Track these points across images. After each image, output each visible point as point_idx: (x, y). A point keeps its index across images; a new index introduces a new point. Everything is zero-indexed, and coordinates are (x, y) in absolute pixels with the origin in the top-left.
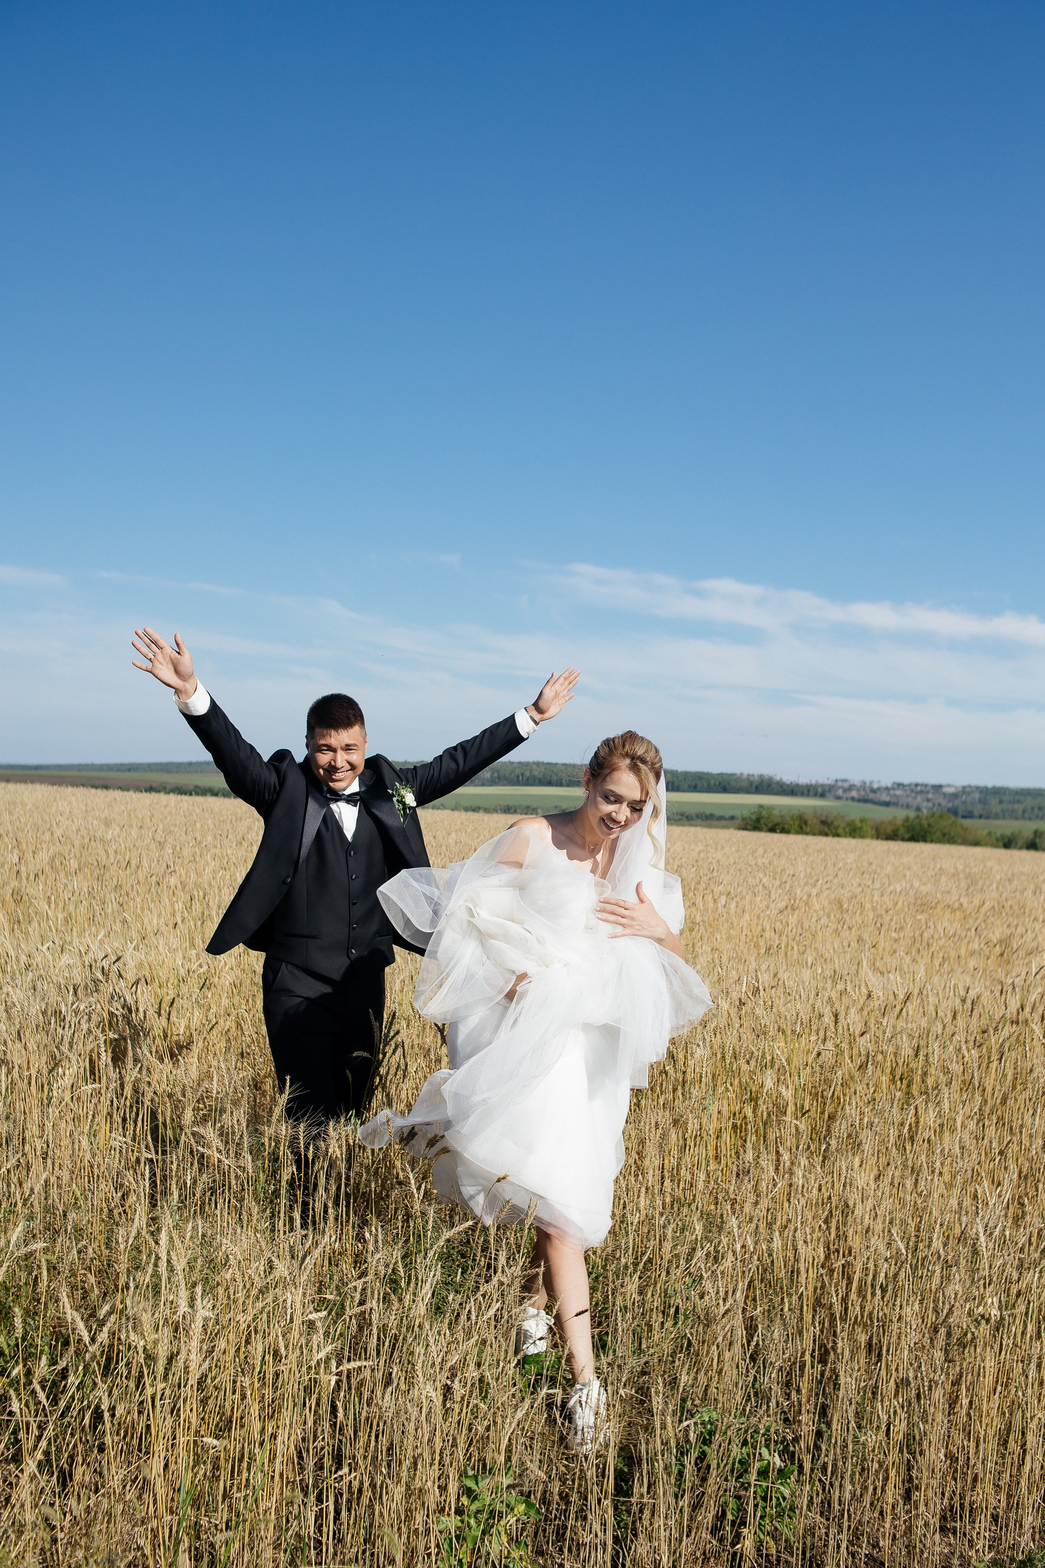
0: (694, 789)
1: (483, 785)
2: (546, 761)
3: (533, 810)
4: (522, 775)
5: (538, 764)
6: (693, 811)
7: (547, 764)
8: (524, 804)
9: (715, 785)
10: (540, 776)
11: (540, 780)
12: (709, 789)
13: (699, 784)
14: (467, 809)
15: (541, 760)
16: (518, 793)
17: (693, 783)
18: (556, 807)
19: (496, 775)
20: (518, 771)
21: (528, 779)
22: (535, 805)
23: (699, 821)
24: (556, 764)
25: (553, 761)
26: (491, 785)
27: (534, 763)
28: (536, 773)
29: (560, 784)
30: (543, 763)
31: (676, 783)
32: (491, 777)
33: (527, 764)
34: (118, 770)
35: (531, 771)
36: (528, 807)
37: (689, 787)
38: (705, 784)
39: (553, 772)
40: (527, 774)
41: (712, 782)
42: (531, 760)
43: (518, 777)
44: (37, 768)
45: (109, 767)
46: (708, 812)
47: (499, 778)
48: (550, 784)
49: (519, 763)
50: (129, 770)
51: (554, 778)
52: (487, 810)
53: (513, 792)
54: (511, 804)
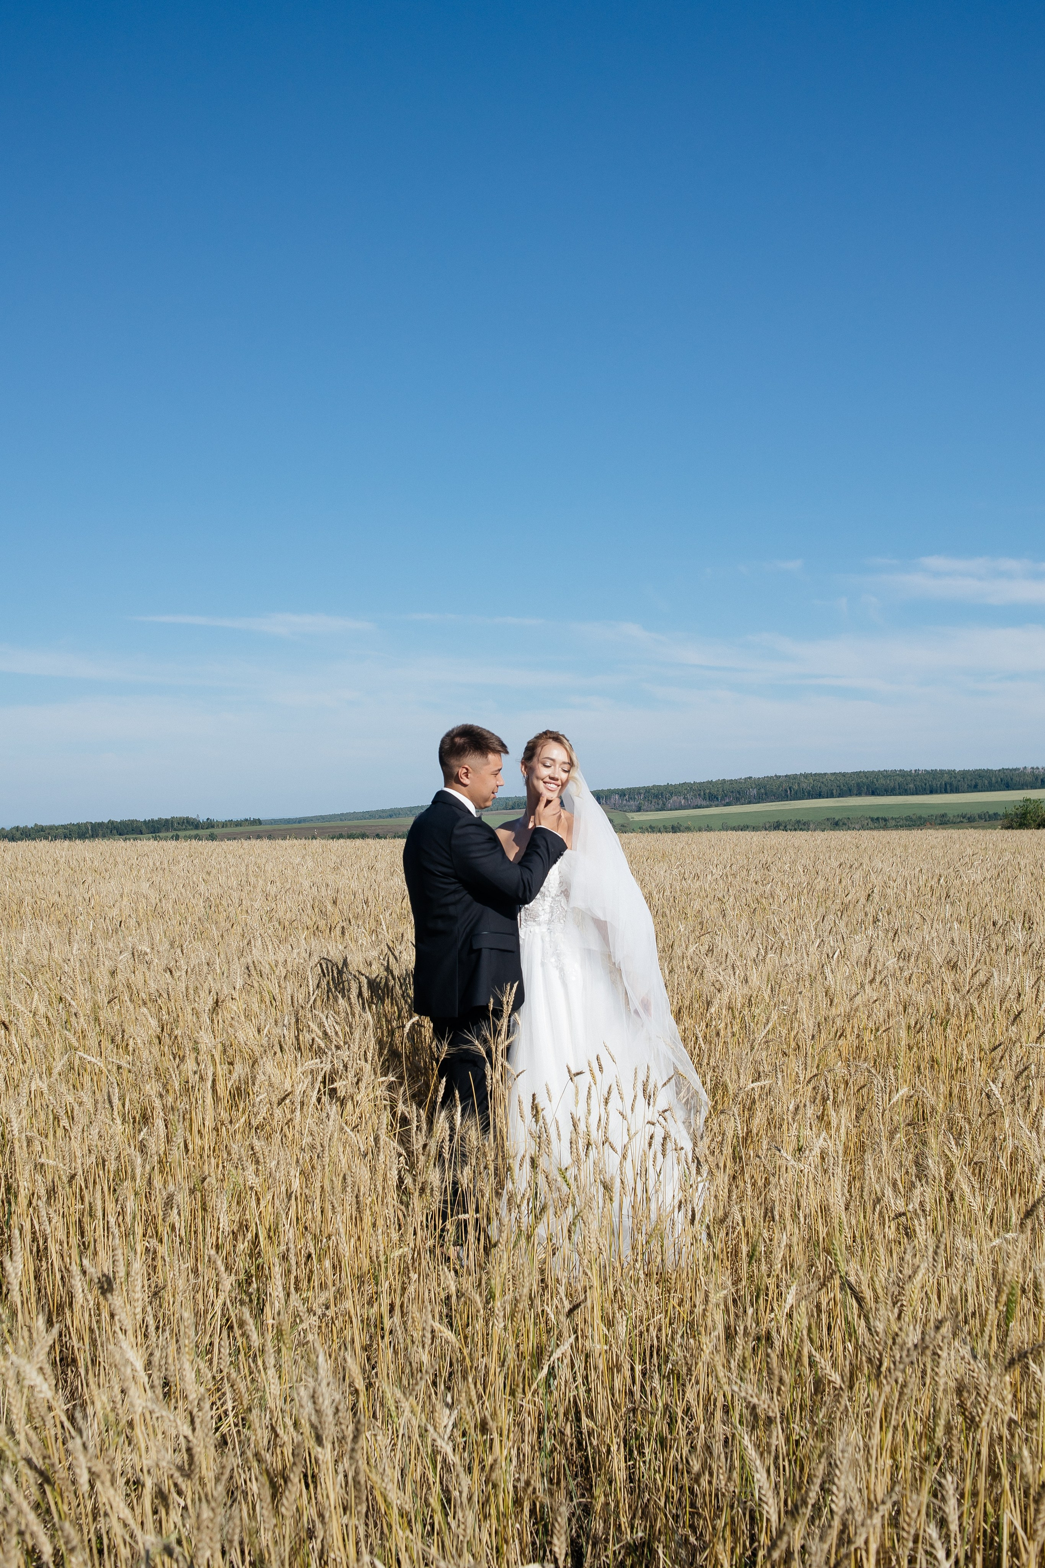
0: (975, 788)
1: (749, 803)
2: (815, 772)
3: (804, 824)
4: (790, 789)
5: (806, 776)
6: (976, 812)
7: (816, 775)
8: (793, 819)
9: (997, 782)
10: (811, 788)
11: (809, 793)
12: (991, 788)
13: (979, 782)
14: (734, 829)
15: (810, 772)
16: (787, 807)
17: (973, 783)
18: (828, 820)
19: (763, 791)
20: (785, 785)
21: (797, 793)
22: (805, 819)
23: (982, 823)
24: (825, 774)
25: (822, 771)
26: (759, 802)
27: (802, 775)
28: (804, 785)
29: (830, 795)
31: (955, 783)
32: (758, 793)
33: (795, 777)
34: (380, 817)
35: (799, 784)
36: (798, 822)
37: (969, 786)
38: (986, 782)
39: (822, 783)
40: (796, 787)
41: (993, 779)
42: (800, 773)
43: (787, 791)
44: (300, 821)
45: (371, 815)
46: (991, 812)
47: (766, 794)
48: (820, 796)
49: (788, 776)
50: (391, 816)
51: (824, 789)
52: (755, 829)
53: (782, 808)
54: (781, 819)
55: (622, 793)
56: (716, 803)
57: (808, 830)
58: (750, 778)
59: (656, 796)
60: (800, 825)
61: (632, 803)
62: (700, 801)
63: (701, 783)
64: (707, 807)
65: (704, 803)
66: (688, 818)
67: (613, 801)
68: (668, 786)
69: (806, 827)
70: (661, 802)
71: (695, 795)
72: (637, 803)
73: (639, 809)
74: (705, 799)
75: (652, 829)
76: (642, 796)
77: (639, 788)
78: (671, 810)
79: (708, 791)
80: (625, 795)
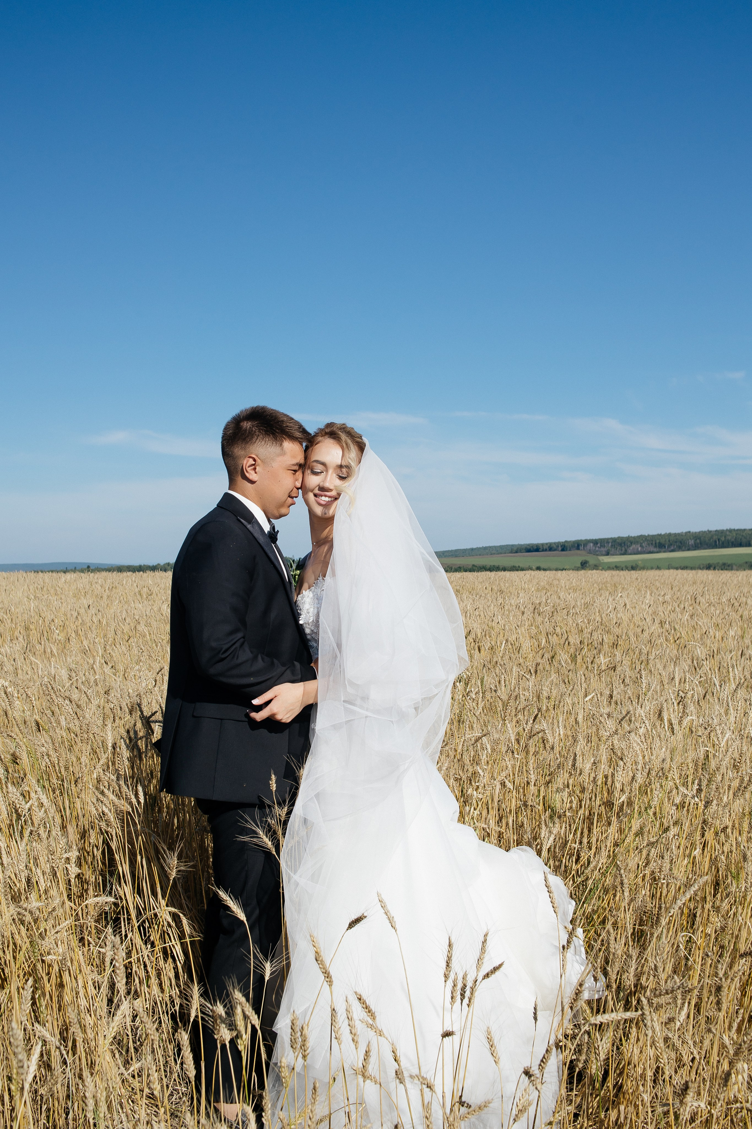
1: (688, 550)
2: (736, 528)
3: (729, 566)
4: (718, 540)
5: (731, 531)
7: (738, 530)
8: (721, 562)
10: (733, 540)
11: (732, 543)
15: (732, 528)
16: (716, 553)
18: (746, 563)
19: (698, 541)
20: (715, 537)
21: (723, 543)
22: (729, 562)
24: (745, 530)
25: (743, 528)
26: (695, 550)
27: (727, 530)
28: (729, 538)
30: (734, 530)
32: (695, 543)
33: (722, 532)
35: (725, 537)
36: (724, 564)
39: (743, 536)
40: (723, 539)
42: (725, 529)
43: (715, 542)
47: (701, 543)
48: (740, 545)
49: (716, 531)
51: (744, 540)
52: (692, 568)
53: (712, 554)
54: (711, 562)
55: (595, 542)
56: (664, 550)
57: (732, 569)
58: (689, 532)
59: (620, 545)
60: (726, 566)
61: (602, 549)
62: (652, 549)
63: (653, 536)
64: (657, 552)
65: (655, 550)
66: (643, 560)
67: (588, 547)
68: (628, 538)
69: (730, 568)
70: (623, 549)
71: (649, 544)
72: (606, 549)
73: (607, 554)
74: (656, 547)
75: (617, 567)
76: (610, 544)
77: (608, 539)
78: (631, 554)
79: (658, 541)
80: (597, 544)
